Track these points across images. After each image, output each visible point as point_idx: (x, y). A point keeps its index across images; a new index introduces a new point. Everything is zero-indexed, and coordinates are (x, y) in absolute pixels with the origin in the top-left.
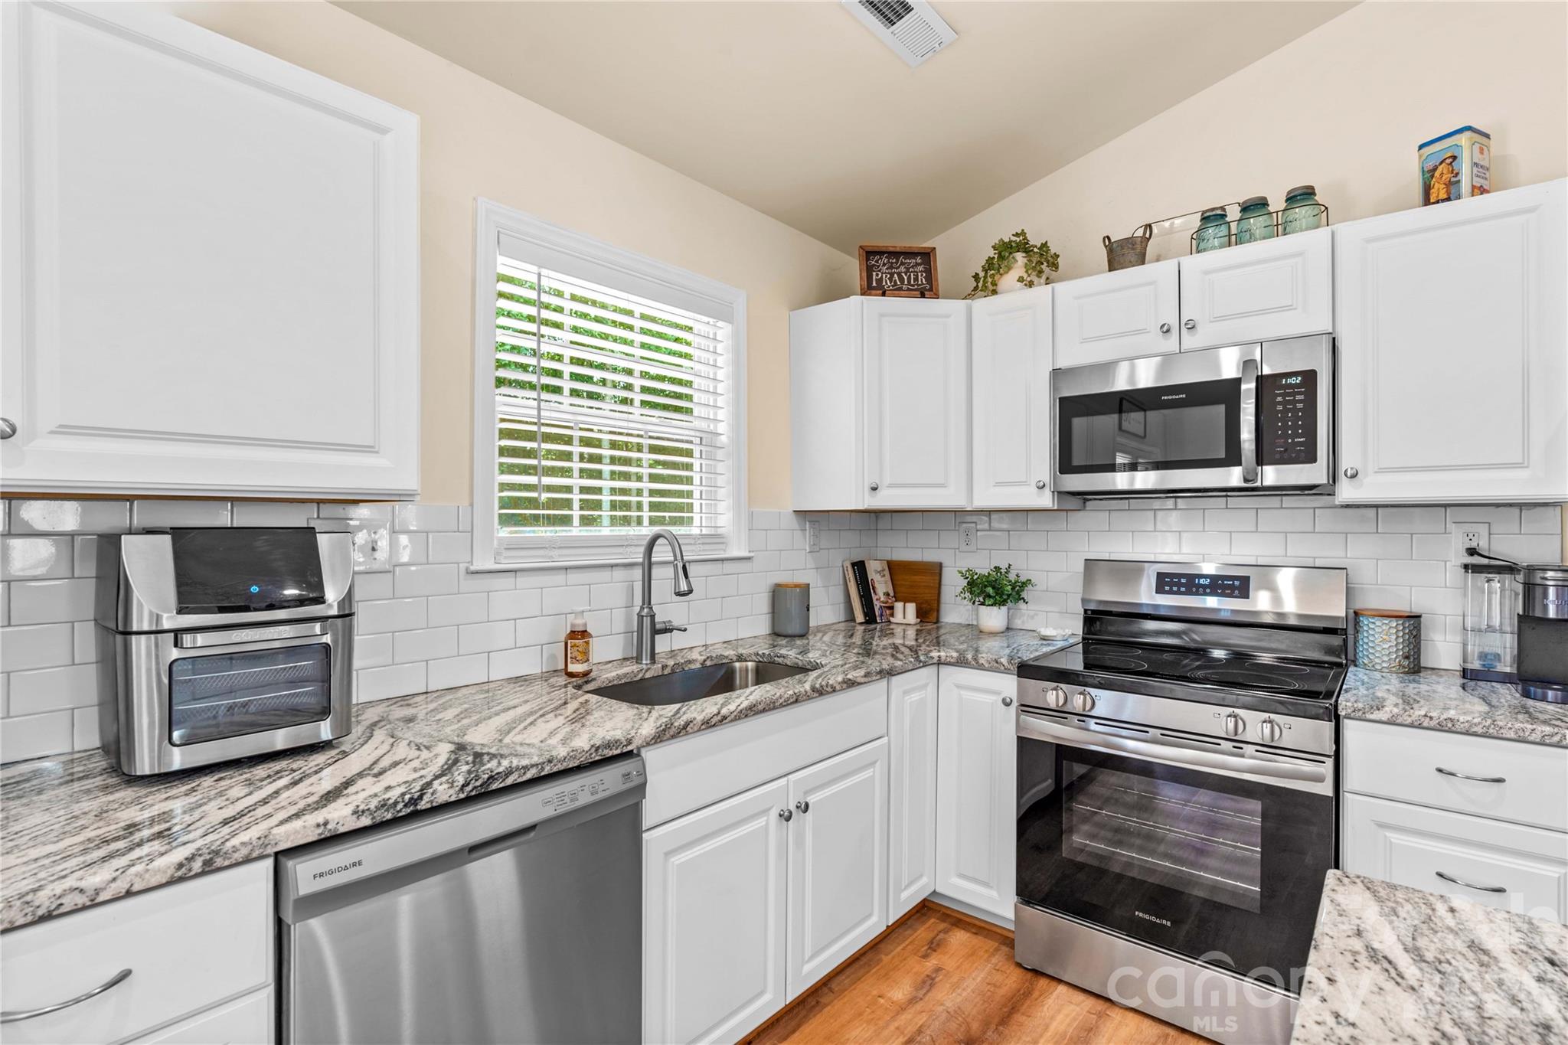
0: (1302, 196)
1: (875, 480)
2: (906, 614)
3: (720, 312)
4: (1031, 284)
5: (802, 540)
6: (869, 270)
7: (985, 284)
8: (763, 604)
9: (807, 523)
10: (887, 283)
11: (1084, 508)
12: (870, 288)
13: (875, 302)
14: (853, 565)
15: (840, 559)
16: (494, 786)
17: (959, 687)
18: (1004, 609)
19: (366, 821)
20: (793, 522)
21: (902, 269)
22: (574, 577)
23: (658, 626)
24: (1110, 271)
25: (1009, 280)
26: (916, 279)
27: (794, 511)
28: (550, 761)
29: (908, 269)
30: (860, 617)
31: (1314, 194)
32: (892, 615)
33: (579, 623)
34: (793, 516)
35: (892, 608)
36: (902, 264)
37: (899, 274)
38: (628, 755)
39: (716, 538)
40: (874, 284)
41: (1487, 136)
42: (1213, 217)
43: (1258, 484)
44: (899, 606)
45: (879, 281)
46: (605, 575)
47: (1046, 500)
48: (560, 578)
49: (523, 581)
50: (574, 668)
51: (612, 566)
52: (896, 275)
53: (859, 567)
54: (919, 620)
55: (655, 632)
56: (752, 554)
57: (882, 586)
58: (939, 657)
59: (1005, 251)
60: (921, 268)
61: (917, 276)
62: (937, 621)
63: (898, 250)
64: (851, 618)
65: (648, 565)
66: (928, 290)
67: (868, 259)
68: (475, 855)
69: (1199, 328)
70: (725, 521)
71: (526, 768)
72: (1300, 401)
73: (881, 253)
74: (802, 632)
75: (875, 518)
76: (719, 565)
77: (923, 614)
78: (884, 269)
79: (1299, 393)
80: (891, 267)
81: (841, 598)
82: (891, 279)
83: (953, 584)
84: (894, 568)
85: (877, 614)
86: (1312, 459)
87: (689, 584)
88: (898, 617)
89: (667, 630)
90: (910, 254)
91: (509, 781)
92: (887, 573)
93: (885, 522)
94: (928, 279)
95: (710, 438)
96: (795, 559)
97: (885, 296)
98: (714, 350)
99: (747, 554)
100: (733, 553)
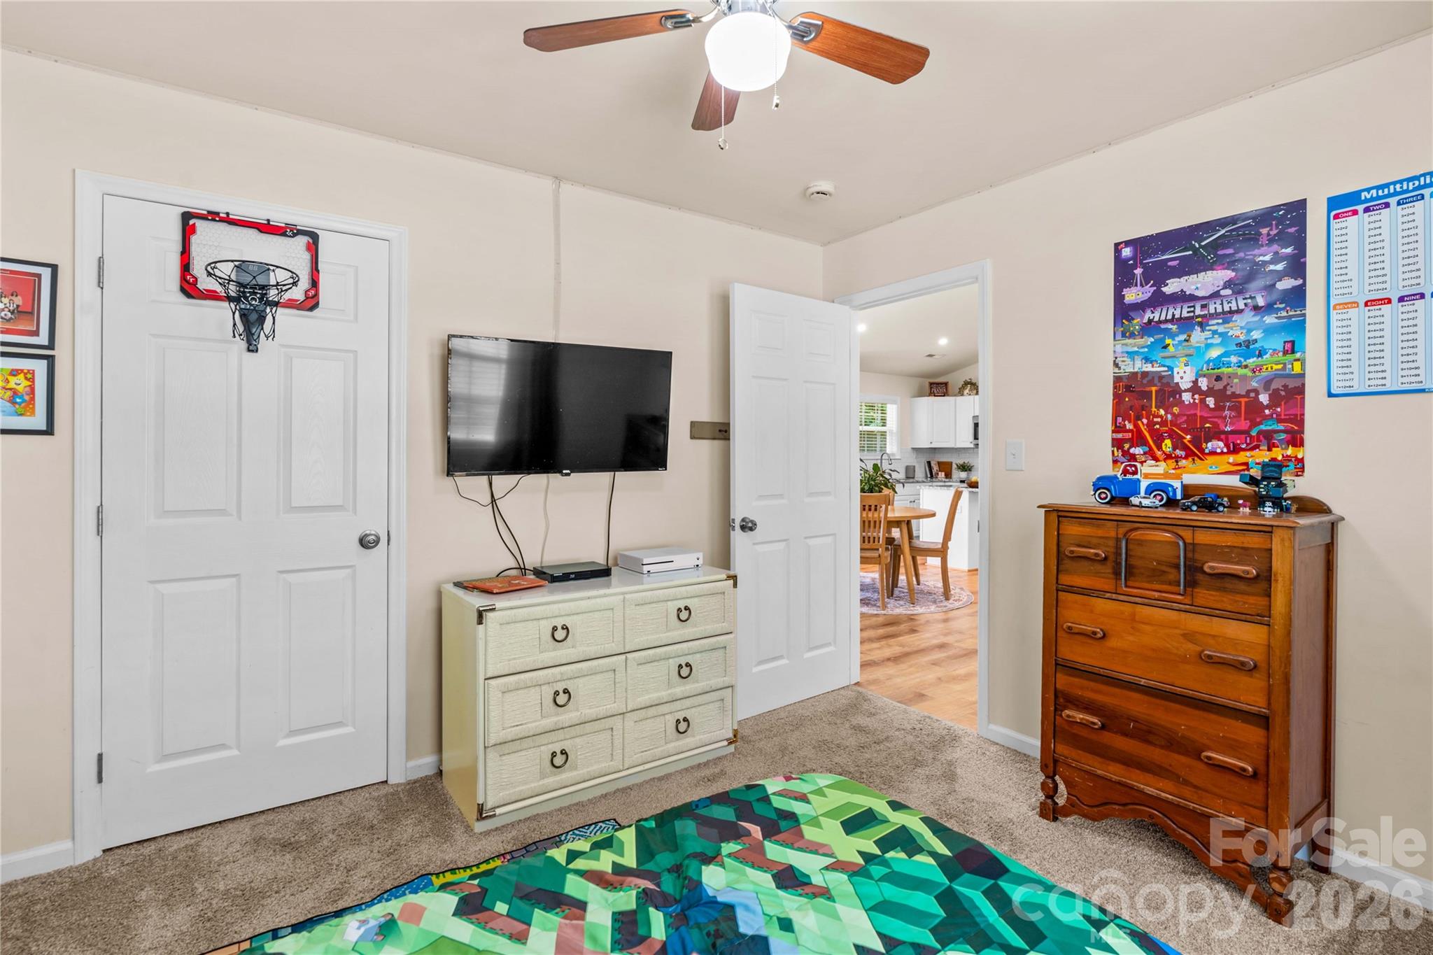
1: (932, 441)
2: (942, 475)
3: (894, 402)
4: (969, 394)
5: (913, 455)
6: (931, 388)
7: (961, 393)
9: (915, 451)
10: (935, 392)
12: (932, 394)
13: (932, 398)
14: (927, 462)
15: (924, 460)
18: (966, 473)
20: (911, 450)
21: (940, 388)
25: (966, 391)
26: (943, 391)
27: (912, 448)
30: (929, 476)
32: (938, 475)
35: (938, 473)
36: (940, 386)
39: (893, 454)
44: (940, 473)
45: (933, 391)
47: (972, 446)
52: (938, 390)
53: (929, 463)
54: (945, 475)
56: (902, 458)
57: (935, 468)
59: (966, 383)
60: (944, 388)
62: (951, 477)
63: (939, 383)
64: (926, 475)
65: (882, 459)
66: (946, 394)
67: (930, 385)
70: (895, 451)
73: (934, 384)
74: (914, 474)
76: (895, 460)
78: (935, 388)
80: (937, 388)
81: (924, 469)
83: (954, 466)
84: (939, 464)
85: (933, 474)
87: (892, 462)
88: (940, 476)
90: (941, 384)
92: (937, 464)
93: (937, 451)
94: (946, 390)
95: (891, 432)
96: (911, 460)
97: (935, 396)
98: (892, 412)
99: (900, 458)
100: (897, 458)
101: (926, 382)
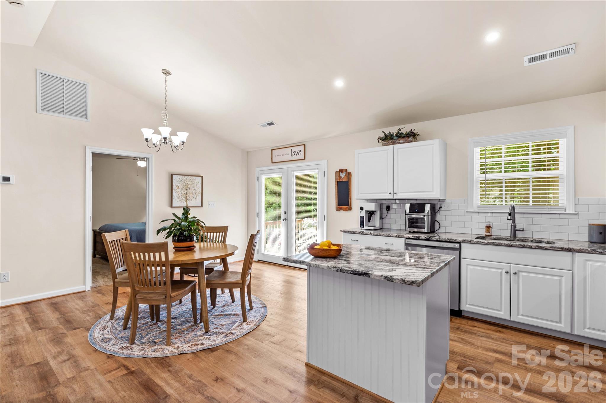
16: (430, 239)
19: (413, 238)
23: (516, 229)
33: (488, 224)
50: (487, 234)
71: (435, 238)
76: (558, 215)
91: (432, 239)
99: (574, 212)
100: (567, 212)
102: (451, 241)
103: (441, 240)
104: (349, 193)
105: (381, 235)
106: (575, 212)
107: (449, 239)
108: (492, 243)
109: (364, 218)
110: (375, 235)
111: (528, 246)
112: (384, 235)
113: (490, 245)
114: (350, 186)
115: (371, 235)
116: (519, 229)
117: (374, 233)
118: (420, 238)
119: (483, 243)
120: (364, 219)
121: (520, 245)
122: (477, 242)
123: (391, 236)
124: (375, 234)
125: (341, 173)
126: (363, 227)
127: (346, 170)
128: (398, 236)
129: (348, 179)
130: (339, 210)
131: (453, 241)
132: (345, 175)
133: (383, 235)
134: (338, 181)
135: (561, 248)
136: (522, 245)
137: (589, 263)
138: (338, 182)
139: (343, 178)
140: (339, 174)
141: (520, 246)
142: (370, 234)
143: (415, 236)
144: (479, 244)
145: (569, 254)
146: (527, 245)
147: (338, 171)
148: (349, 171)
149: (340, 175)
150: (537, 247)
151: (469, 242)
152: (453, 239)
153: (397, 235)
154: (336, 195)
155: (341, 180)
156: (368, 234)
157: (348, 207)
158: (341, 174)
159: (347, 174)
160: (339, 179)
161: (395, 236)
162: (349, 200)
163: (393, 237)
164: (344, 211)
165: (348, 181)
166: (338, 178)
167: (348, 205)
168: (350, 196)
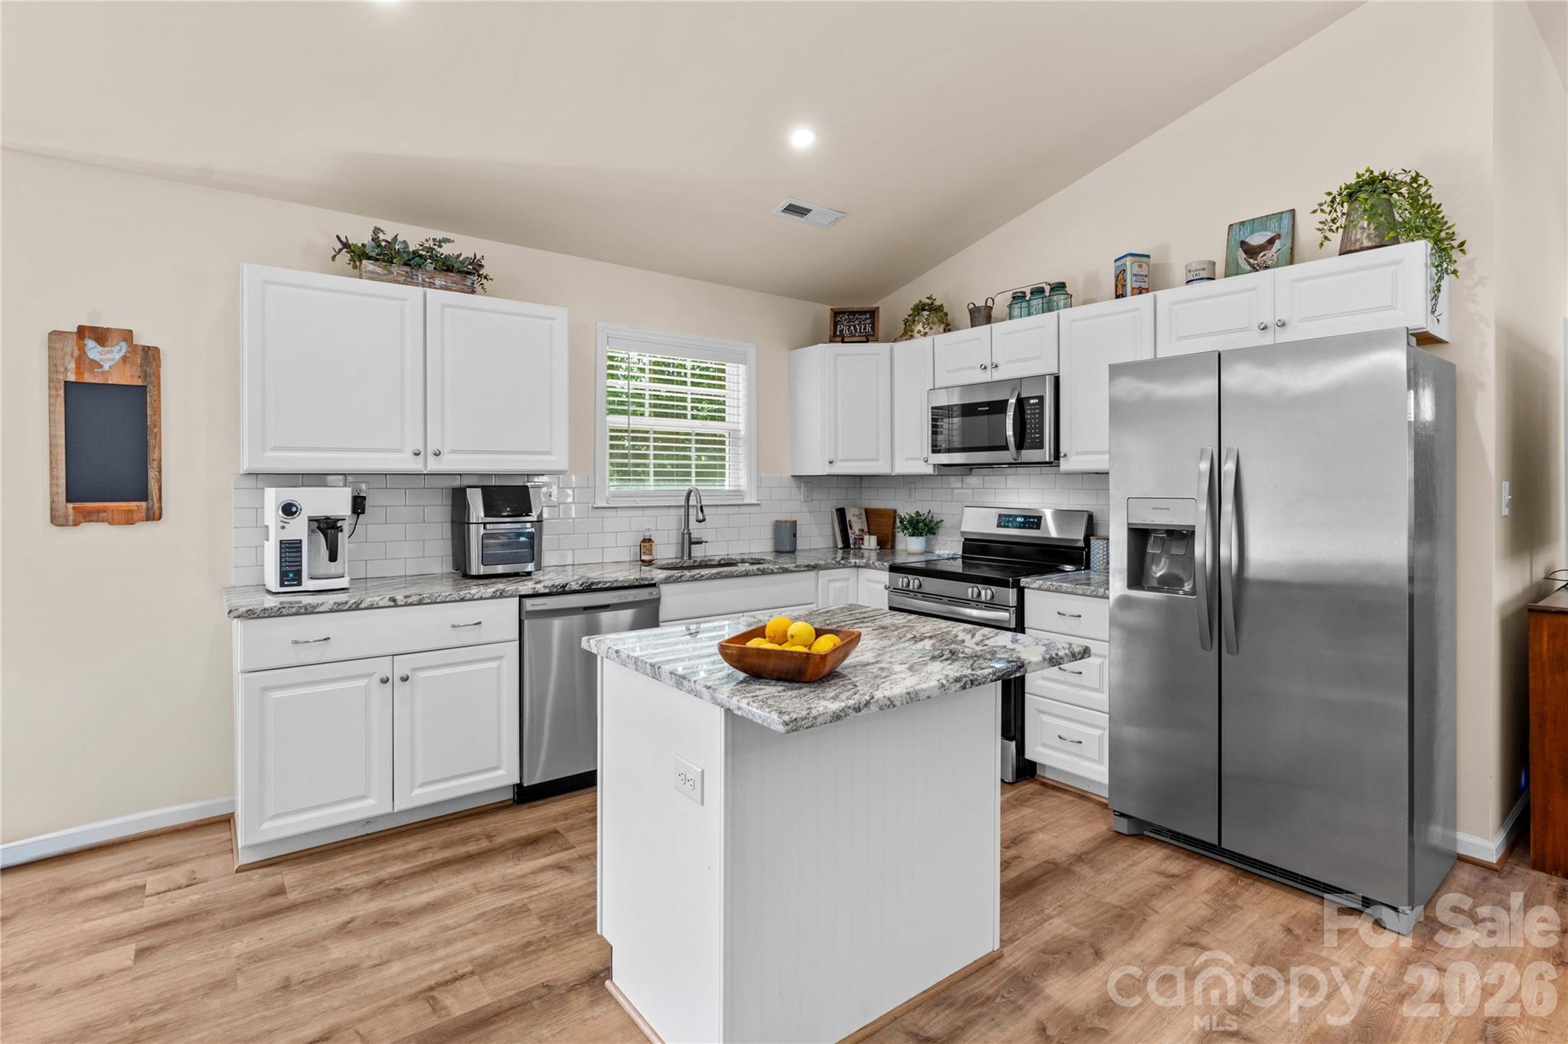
0: (1060, 287)
1: (833, 457)
2: (871, 542)
3: (740, 359)
4: (925, 334)
5: (799, 494)
6: (835, 324)
7: (907, 334)
8: (768, 533)
9: (802, 484)
10: (846, 332)
11: (970, 474)
12: (837, 337)
13: (838, 347)
14: (837, 510)
15: (827, 508)
16: (593, 587)
17: (868, 580)
18: (922, 538)
19: (547, 591)
20: (792, 483)
21: (857, 322)
22: (647, 512)
23: (693, 540)
24: (972, 326)
25: (918, 327)
26: (865, 329)
27: (793, 476)
28: (616, 581)
29: (860, 322)
30: (840, 545)
31: (1065, 287)
32: (863, 544)
33: (647, 535)
34: (792, 480)
35: (862, 539)
36: (857, 319)
37: (854, 326)
38: (654, 585)
39: (737, 493)
40: (838, 333)
41: (1148, 256)
42: (1018, 297)
43: (1019, 461)
44: (866, 537)
45: (841, 331)
46: (665, 511)
47: (930, 470)
48: (640, 512)
49: (620, 513)
50: (645, 558)
51: (669, 507)
52: (852, 327)
53: (841, 513)
54: (879, 547)
55: (691, 543)
56: (759, 502)
57: (857, 524)
58: (855, 562)
59: (919, 308)
60: (868, 321)
61: (866, 326)
62: (893, 547)
63: (855, 310)
64: (836, 547)
65: (688, 506)
66: (869, 337)
67: (835, 317)
68: (586, 612)
69: (999, 366)
70: (743, 483)
71: (606, 582)
72: (1037, 413)
73: (844, 313)
74: (792, 550)
75: (859, 481)
76: (737, 508)
77: (881, 544)
78: (845, 323)
79: (1037, 409)
80: (850, 322)
81: (830, 533)
82: (848, 330)
83: (901, 523)
84: (869, 514)
85: (851, 542)
86: (1041, 447)
87: (703, 516)
88: (866, 545)
89: (700, 543)
90: (862, 314)
91: (599, 586)
92: (864, 517)
93: (865, 483)
94: (873, 328)
95: (734, 434)
96: (792, 506)
97: (843, 342)
98: (737, 381)
99: (756, 502)
100: (748, 501)
101: (825, 311)
102: (643, 583)
103: (620, 584)
104: (151, 442)
105: (438, 600)
106: (758, 500)
107: (637, 580)
108: (718, 573)
109: (301, 547)
110: (411, 604)
111: (769, 571)
112: (448, 599)
113: (715, 578)
114: (157, 411)
115: (396, 606)
116: (696, 540)
117: (406, 597)
118: (567, 589)
119: (702, 576)
120: (301, 551)
121: (758, 569)
122: (693, 576)
123: (475, 597)
124: (410, 600)
125: (90, 344)
126: (300, 584)
127: (127, 335)
128: (498, 593)
129: (145, 376)
130: (76, 524)
131: (647, 583)
132: (124, 359)
133: (446, 597)
134: (72, 378)
135: (808, 566)
136: (761, 571)
137: (833, 585)
138: (68, 385)
139: (106, 367)
140: (82, 349)
141: (760, 573)
142: (392, 604)
143: (553, 586)
144: (696, 580)
145: (812, 574)
146: (768, 568)
147: (75, 330)
148: (144, 338)
149: (82, 354)
150: (780, 571)
151: (679, 580)
152: (646, 579)
153: (497, 591)
154: (52, 446)
155: (88, 378)
156: (381, 604)
157: (144, 504)
158: (93, 350)
159: (140, 352)
160: (79, 371)
161: (488, 595)
162: (152, 474)
163: (481, 598)
164: (112, 523)
165: (142, 389)
166: (72, 365)
167: (144, 496)
168: (156, 456)
